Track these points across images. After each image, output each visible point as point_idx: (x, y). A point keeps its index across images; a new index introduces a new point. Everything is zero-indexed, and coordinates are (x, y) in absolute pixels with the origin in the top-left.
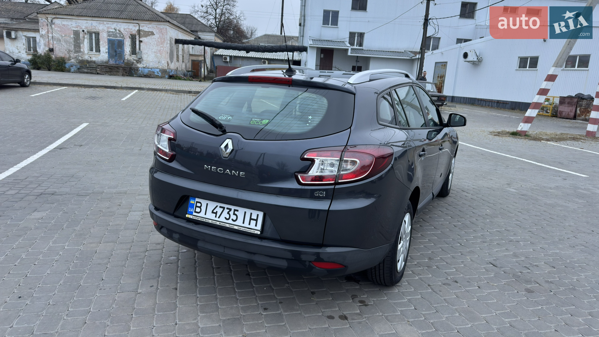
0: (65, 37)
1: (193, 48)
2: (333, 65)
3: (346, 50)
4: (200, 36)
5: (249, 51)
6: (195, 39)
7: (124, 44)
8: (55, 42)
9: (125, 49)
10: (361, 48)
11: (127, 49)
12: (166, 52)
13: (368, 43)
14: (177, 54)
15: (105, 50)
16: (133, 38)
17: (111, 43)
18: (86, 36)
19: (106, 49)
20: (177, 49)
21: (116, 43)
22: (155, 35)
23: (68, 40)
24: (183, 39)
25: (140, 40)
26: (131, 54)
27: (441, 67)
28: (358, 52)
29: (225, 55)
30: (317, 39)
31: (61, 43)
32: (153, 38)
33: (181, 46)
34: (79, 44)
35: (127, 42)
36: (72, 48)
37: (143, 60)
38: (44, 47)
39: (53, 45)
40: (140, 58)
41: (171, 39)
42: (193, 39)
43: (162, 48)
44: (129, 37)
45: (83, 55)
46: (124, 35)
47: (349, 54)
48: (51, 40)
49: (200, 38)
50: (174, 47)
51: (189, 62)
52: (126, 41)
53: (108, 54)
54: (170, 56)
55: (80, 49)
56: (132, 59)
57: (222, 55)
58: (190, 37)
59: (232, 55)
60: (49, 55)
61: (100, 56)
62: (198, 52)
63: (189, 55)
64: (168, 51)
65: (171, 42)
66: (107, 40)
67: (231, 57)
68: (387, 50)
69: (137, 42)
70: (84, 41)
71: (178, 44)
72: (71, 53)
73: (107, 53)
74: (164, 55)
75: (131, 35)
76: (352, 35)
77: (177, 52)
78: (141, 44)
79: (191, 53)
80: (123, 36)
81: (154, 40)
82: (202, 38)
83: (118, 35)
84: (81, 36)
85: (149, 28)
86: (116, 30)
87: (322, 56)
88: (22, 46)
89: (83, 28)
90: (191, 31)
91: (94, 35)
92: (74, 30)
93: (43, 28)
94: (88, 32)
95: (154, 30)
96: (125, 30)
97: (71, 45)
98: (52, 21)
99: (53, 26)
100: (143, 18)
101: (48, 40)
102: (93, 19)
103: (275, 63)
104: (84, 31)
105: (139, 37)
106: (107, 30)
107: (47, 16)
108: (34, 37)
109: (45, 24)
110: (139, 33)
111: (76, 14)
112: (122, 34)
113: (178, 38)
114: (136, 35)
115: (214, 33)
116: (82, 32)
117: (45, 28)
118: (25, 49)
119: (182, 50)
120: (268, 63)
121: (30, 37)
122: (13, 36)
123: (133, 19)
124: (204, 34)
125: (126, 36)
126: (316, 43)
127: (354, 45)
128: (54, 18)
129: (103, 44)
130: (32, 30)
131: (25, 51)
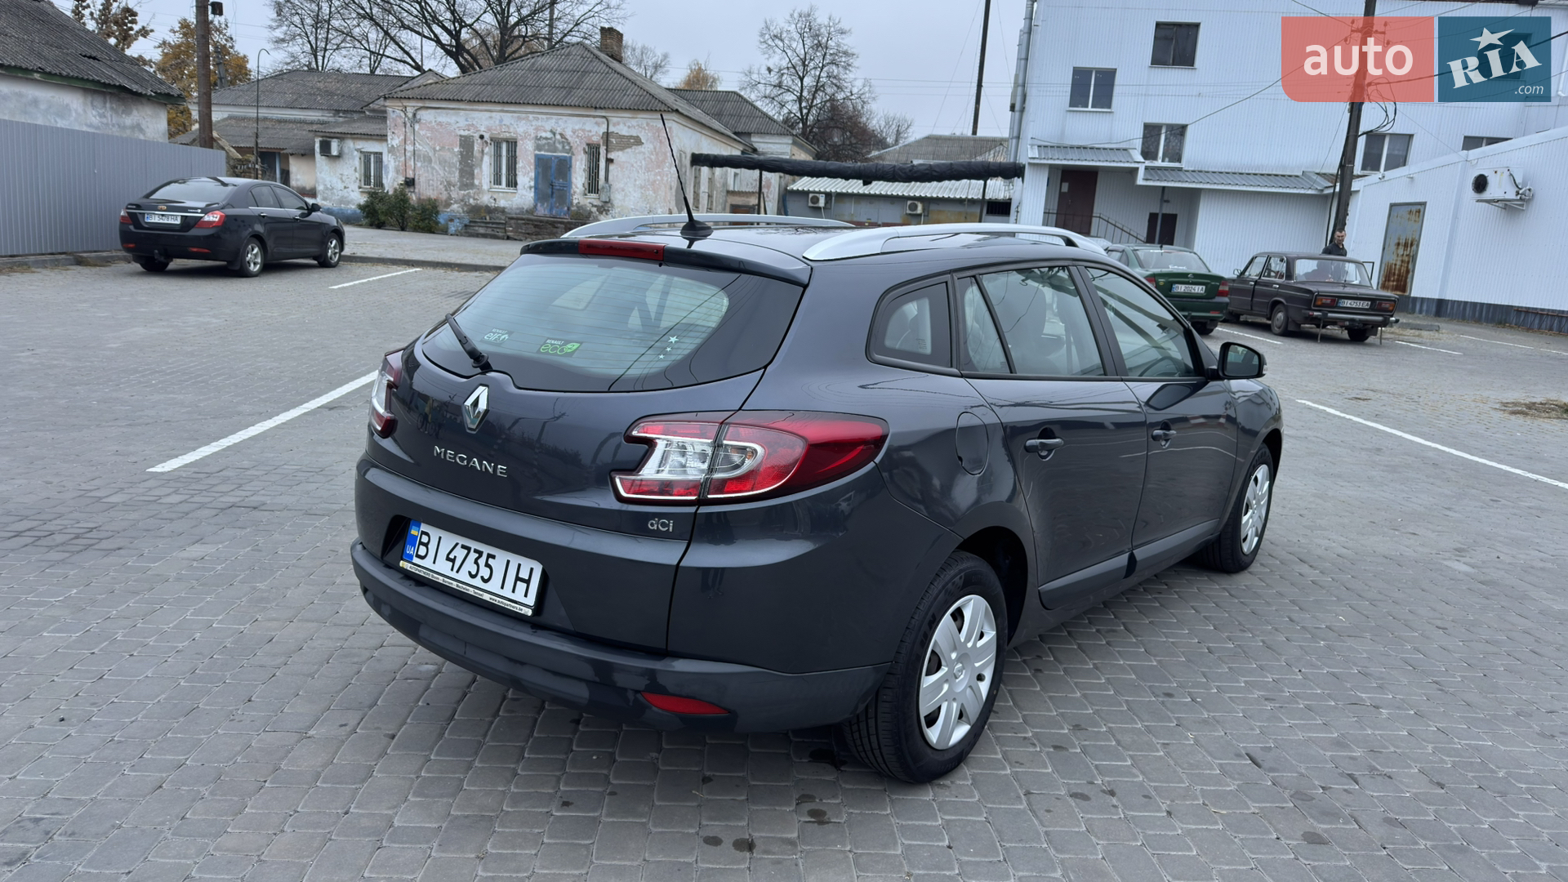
0: (441, 153)
1: (736, 175)
2: (1095, 211)
3: (1133, 172)
4: (756, 145)
5: (869, 180)
6: (743, 152)
7: (571, 166)
8: (419, 164)
9: (574, 180)
10: (1176, 165)
11: (579, 179)
12: (668, 187)
13: (1194, 153)
14: (695, 192)
15: (527, 182)
16: (593, 151)
17: (542, 164)
18: (486, 150)
19: (531, 179)
20: (697, 178)
21: (554, 165)
22: (643, 146)
23: (447, 159)
24: (710, 152)
25: (609, 156)
26: (587, 192)
27: (1408, 216)
28: (1165, 176)
29: (814, 192)
30: (1052, 145)
31: (433, 165)
32: (639, 153)
33: (705, 170)
34: (472, 167)
35: (578, 163)
36: (455, 177)
37: (613, 206)
38: (394, 174)
39: (414, 170)
40: (606, 202)
41: (680, 155)
42: (738, 153)
43: (659, 177)
44: (584, 149)
45: (478, 194)
46: (572, 145)
47: (1140, 181)
48: (410, 158)
49: (755, 150)
50: (688, 174)
51: (724, 209)
52: (576, 160)
53: (535, 192)
54: (676, 196)
55: (473, 179)
56: (588, 205)
57: (808, 192)
58: (729, 148)
59: (833, 190)
60: (403, 194)
61: (517, 195)
62: (747, 185)
63: (725, 194)
64: (673, 184)
65: (680, 160)
66: (533, 157)
67: (828, 195)
68: (1250, 172)
69: (600, 163)
70: (482, 160)
71: (698, 167)
72: (452, 188)
73: (533, 190)
74: (664, 194)
75: (588, 145)
76: (1151, 131)
77: (695, 186)
78: (611, 167)
79: (731, 189)
80: (571, 147)
81: (641, 157)
82: (760, 150)
83: (560, 147)
84: (476, 149)
85: (629, 127)
86: (554, 134)
87: (1065, 187)
88: (353, 172)
89: (483, 129)
90: (735, 133)
91: (504, 146)
92: (461, 136)
93: (396, 132)
94: (491, 140)
95: (641, 132)
96: (574, 133)
97: (454, 169)
98: (414, 115)
99: (417, 127)
100: (618, 104)
101: (403, 158)
102: (506, 109)
103: (941, 207)
104: (482, 137)
105: (607, 150)
106: (533, 135)
107: (406, 103)
108: (376, 153)
109: (400, 121)
110: (607, 140)
111: (468, 99)
112: (569, 144)
113: (697, 152)
114: (599, 145)
115: (791, 137)
116: (479, 140)
117: (400, 131)
118: (358, 181)
119: (707, 180)
120: (924, 209)
121: (371, 153)
122: (334, 152)
123: (596, 108)
124: (768, 139)
125: (576, 148)
126: (1048, 153)
127: (1155, 158)
128: (421, 108)
129: (524, 168)
130: (374, 137)
131: (357, 184)
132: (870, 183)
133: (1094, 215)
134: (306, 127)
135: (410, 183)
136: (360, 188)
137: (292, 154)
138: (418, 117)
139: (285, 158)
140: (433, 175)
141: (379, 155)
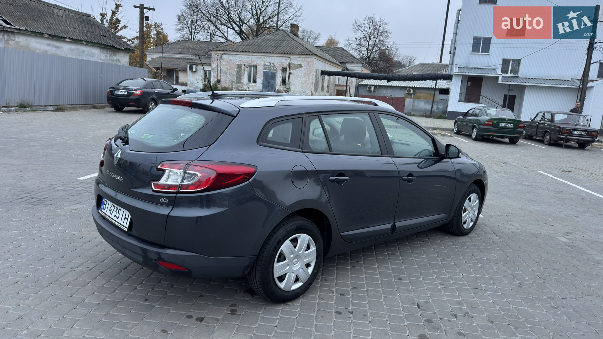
0: (230, 71)
1: (339, 78)
2: (481, 93)
3: (498, 78)
4: (348, 67)
5: (389, 80)
6: (342, 70)
7: (276, 76)
8: (222, 75)
9: (277, 81)
10: (516, 75)
11: (279, 80)
12: (311, 83)
13: (523, 71)
14: (322, 85)
16: (284, 70)
17: (266, 75)
18: (246, 69)
19: (261, 80)
20: (323, 80)
21: (270, 75)
22: (303, 68)
23: (232, 73)
24: (329, 70)
25: (290, 72)
26: (281, 85)
28: (511, 80)
29: (370, 85)
30: (464, 67)
31: (227, 75)
32: (301, 70)
33: (326, 77)
34: (241, 76)
36: (235, 79)
37: (290, 90)
38: (214, 78)
39: (220, 77)
40: (288, 89)
41: (317, 71)
42: (340, 70)
43: (308, 80)
44: (281, 69)
45: (242, 86)
47: (500, 82)
48: (219, 72)
49: (347, 69)
50: (319, 78)
51: (334, 91)
52: (278, 73)
53: (263, 85)
54: (314, 86)
55: (241, 80)
56: (282, 90)
57: (367, 85)
58: (337, 68)
59: (377, 84)
60: (216, 85)
61: (256, 86)
62: (344, 82)
63: (334, 86)
64: (313, 82)
65: (317, 73)
66: (263, 72)
67: (375, 86)
68: (548, 78)
69: (287, 74)
70: (244, 73)
71: (324, 76)
72: (233, 83)
73: (262, 84)
74: (309, 86)
75: (283, 67)
76: (506, 62)
77: (322, 83)
78: (291, 76)
79: (337, 84)
80: (276, 68)
81: (302, 72)
82: (349, 69)
83: (272, 68)
84: (242, 69)
85: (298, 61)
86: (271, 64)
87: (469, 84)
88: (200, 77)
89: (245, 62)
90: (340, 63)
91: (252, 68)
92: (237, 64)
93: (214, 63)
94: (248, 66)
95: (302, 63)
96: (278, 63)
97: (234, 77)
98: (221, 57)
99: (222, 61)
100: (294, 52)
101: (217, 72)
102: (253, 54)
103: (421, 91)
104: (245, 65)
105: (289, 69)
106: (263, 64)
107: (218, 52)
108: (209, 70)
109: (216, 59)
110: (290, 66)
111: (240, 51)
112: (276, 67)
113: (323, 70)
114: (287, 68)
115: (362, 64)
116: (244, 66)
117: (216, 62)
118: (202, 80)
119: (327, 81)
120: (413, 92)
121: (207, 70)
122: (194, 70)
123: (286, 54)
124: (352, 65)
125: (278, 69)
126: (462, 70)
127: (507, 73)
128: (223, 54)
129: (259, 76)
130: (208, 65)
131: (202, 82)
132: (390, 81)
133: (481, 95)
134: (185, 61)
135: (219, 81)
136: (203, 83)
137: (180, 70)
138: (222, 57)
139: (177, 72)
140: (227, 79)
141: (209, 71)
